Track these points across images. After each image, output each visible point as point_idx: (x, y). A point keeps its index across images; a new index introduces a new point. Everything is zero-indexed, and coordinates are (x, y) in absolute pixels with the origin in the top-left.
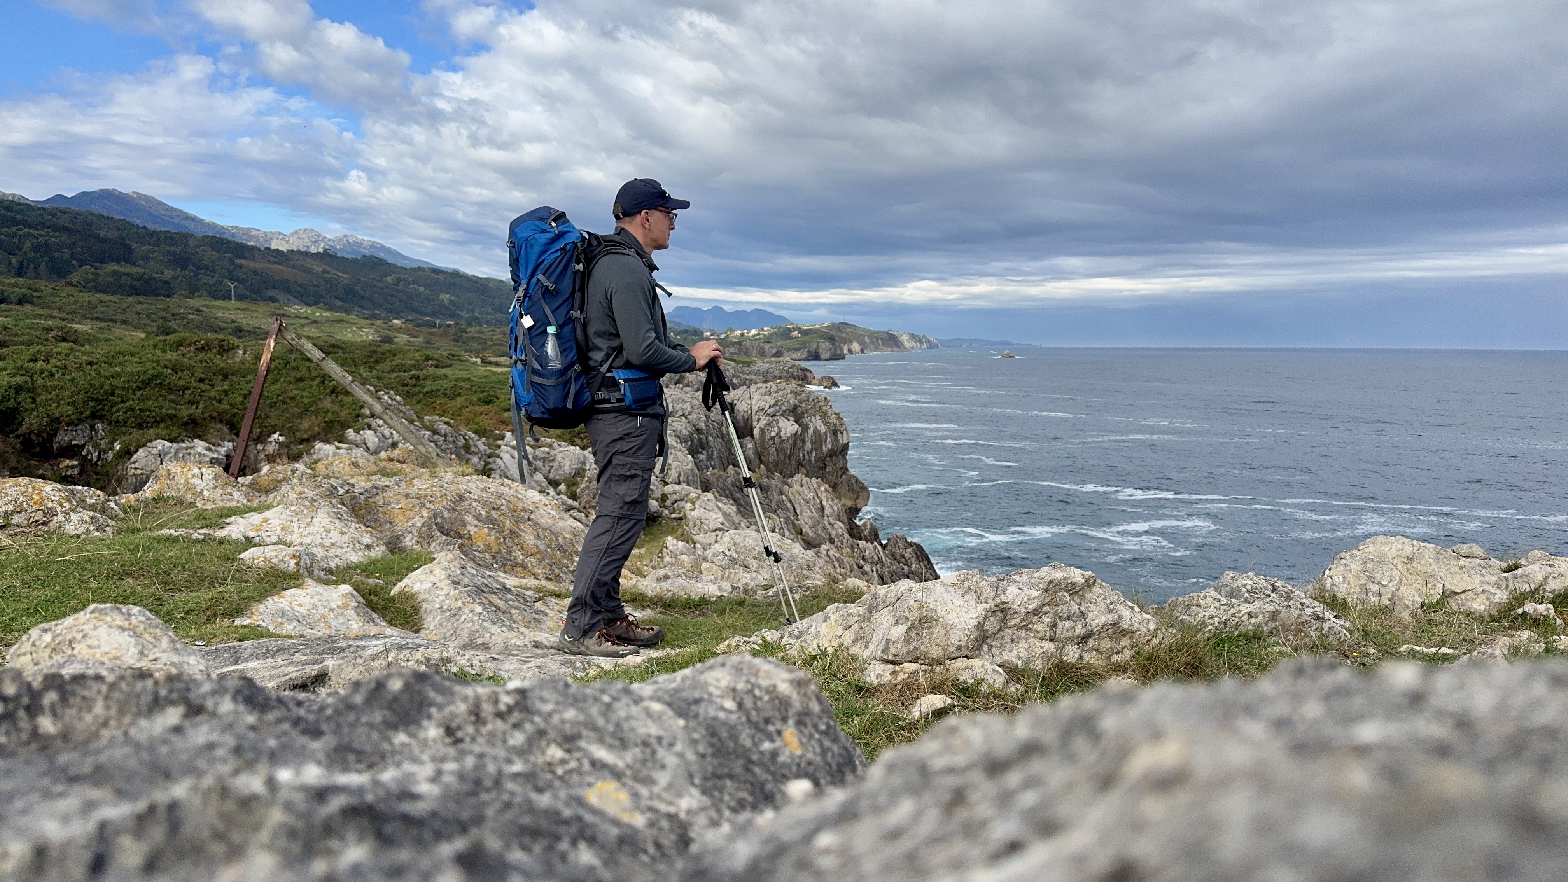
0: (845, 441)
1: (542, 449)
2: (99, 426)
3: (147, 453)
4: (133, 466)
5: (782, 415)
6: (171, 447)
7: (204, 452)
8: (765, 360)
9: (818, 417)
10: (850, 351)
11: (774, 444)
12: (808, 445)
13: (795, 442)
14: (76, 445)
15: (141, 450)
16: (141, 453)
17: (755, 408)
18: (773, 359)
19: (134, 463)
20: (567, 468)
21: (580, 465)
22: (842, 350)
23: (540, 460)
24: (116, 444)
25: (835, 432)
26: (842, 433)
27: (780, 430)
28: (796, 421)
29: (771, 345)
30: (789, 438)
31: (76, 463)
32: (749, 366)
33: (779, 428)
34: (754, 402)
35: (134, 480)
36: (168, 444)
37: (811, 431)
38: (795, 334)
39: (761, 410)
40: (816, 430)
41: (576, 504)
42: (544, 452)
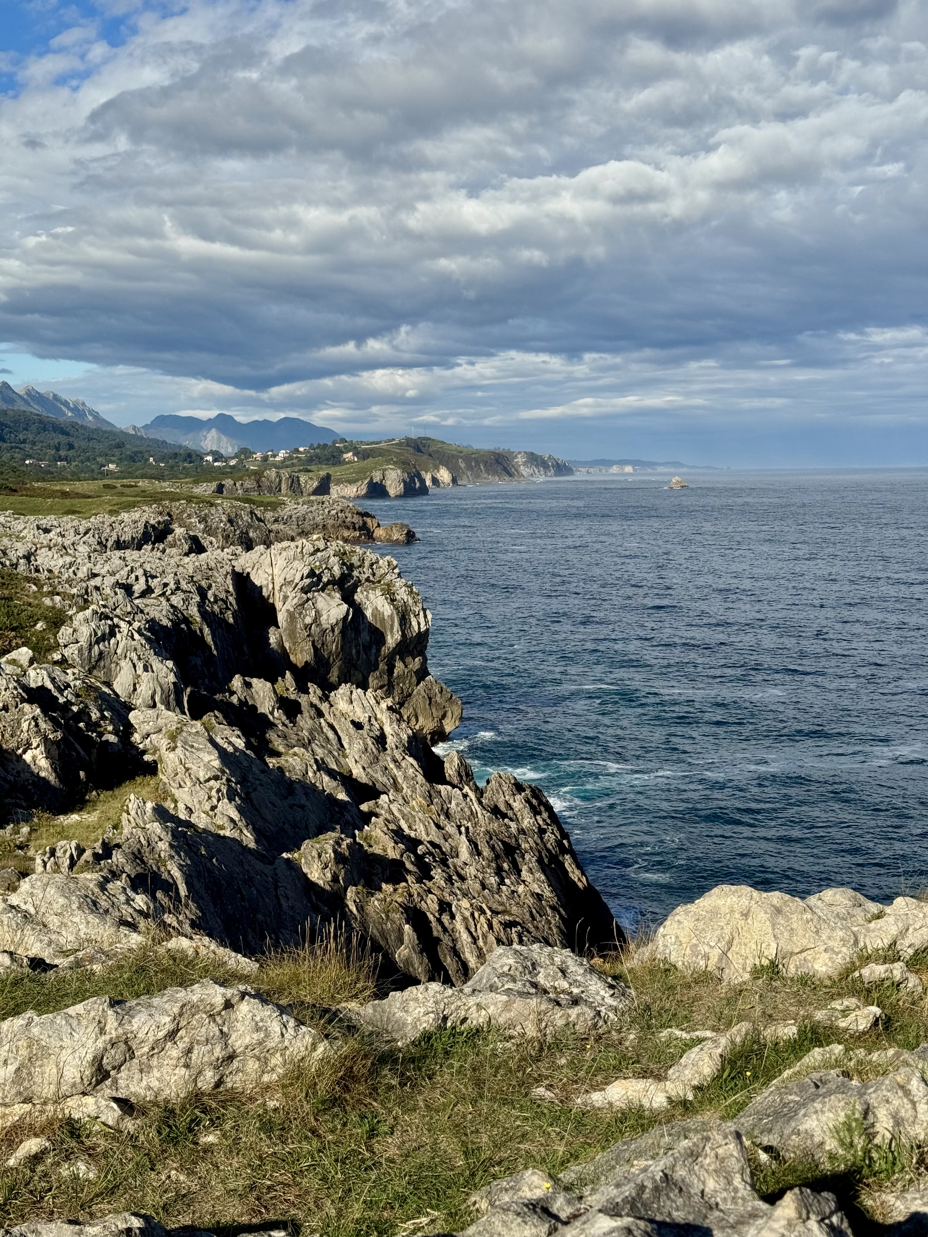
0: (422, 628)
5: (322, 590)
8: (300, 501)
9: (379, 593)
10: (435, 481)
11: (310, 635)
13: (343, 633)
17: (279, 581)
18: (313, 498)
22: (423, 481)
25: (405, 615)
26: (417, 616)
28: (345, 599)
29: (311, 474)
30: (333, 627)
32: (274, 510)
33: (317, 612)
37: (367, 614)
38: (348, 455)
39: (288, 583)
40: (376, 613)
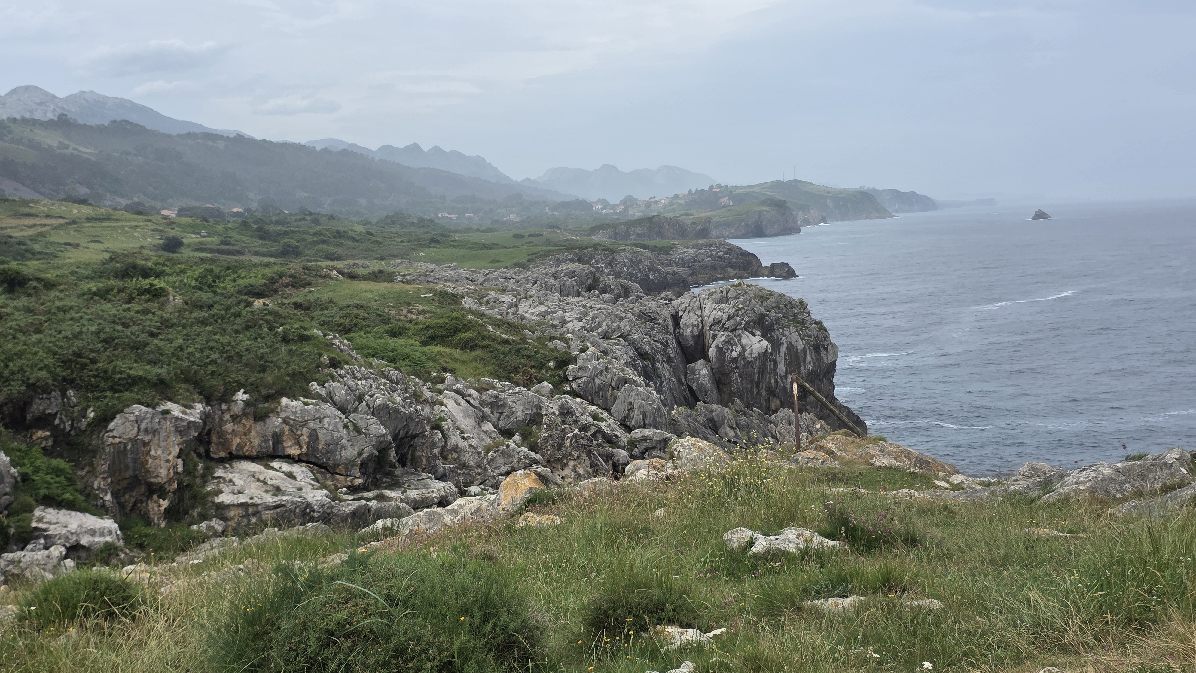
0: (831, 359)
1: (490, 392)
2: (71, 393)
3: (124, 420)
4: (111, 434)
5: (745, 328)
6: (147, 412)
7: (181, 415)
9: (793, 329)
10: (806, 221)
11: (737, 368)
12: (782, 368)
13: (764, 364)
14: (50, 414)
15: (118, 416)
16: (118, 420)
17: (709, 321)
19: (112, 431)
20: (519, 414)
21: (535, 410)
23: (487, 405)
24: (89, 411)
25: (817, 348)
26: (826, 349)
27: (743, 348)
28: (764, 336)
29: (692, 218)
30: (756, 359)
31: (48, 433)
34: (707, 312)
35: (112, 450)
36: (144, 409)
37: (784, 349)
38: (725, 200)
39: (717, 322)
40: (791, 347)
41: (538, 457)
42: (491, 396)
